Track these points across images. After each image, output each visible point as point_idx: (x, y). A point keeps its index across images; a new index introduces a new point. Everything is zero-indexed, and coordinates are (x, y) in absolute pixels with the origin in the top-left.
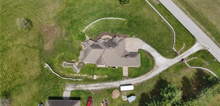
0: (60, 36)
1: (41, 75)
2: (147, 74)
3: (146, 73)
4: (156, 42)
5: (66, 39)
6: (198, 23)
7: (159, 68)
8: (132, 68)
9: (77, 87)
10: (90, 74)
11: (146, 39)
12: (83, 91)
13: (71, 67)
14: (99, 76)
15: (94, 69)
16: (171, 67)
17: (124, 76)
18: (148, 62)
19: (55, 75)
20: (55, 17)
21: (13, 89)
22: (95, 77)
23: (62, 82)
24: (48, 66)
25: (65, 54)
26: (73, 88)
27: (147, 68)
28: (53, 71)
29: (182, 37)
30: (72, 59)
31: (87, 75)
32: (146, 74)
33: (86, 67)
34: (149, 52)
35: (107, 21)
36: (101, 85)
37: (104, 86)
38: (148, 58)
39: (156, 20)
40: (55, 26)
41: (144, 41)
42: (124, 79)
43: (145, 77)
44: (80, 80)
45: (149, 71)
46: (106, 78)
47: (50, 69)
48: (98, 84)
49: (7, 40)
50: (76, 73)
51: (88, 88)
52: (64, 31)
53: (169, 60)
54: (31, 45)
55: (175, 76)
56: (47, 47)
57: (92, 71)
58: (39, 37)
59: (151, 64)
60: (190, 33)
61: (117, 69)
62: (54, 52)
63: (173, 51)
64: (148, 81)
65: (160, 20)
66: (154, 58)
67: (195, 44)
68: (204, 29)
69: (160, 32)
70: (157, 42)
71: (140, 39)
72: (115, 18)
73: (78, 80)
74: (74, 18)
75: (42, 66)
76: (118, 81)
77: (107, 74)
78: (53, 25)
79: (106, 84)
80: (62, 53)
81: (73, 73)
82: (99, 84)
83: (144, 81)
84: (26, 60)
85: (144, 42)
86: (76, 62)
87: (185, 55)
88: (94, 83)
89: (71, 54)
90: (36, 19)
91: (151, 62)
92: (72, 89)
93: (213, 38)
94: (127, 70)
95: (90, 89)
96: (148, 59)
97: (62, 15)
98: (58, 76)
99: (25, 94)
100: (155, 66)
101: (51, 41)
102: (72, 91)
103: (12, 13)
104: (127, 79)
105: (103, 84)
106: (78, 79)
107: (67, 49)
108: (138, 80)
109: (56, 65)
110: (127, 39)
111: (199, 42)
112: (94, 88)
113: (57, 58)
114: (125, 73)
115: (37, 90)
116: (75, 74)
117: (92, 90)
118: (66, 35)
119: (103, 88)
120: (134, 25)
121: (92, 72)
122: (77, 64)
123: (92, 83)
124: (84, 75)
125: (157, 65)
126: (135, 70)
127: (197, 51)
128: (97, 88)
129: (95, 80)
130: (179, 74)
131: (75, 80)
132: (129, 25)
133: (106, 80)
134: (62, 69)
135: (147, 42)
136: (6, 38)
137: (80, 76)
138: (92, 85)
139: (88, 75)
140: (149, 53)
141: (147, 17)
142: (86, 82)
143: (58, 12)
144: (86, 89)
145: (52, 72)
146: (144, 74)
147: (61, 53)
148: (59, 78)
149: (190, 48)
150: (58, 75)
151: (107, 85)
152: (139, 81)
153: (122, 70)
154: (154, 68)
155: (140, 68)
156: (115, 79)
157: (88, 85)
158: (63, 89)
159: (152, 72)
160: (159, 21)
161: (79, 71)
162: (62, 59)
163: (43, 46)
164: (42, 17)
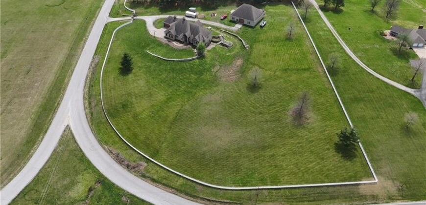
1: (255, 42)
9: (228, 28)
12: (225, 24)
13: (225, 41)
14: (206, 27)
20: (217, 86)
25: (226, 53)
26: (231, 28)
31: (216, 31)
49: (281, 78)
52: (215, 70)
58: (244, 71)
62: (235, 57)
66: (153, 22)
71: (150, 33)
74: (196, 77)
75: (251, 48)
84: (264, 56)
93: (94, 19)
98: (240, 37)
102: (233, 26)
103: (269, 106)
109: (238, 46)
111: (107, 22)
112: (215, 23)
129: (211, 27)
135: (147, 31)
136: (282, 80)
137: (221, 33)
140: (153, 25)
142: (219, 27)
143: (210, 91)
144: (221, 25)
158: (239, 29)
162: (230, 50)
163: (243, 63)
164: (232, 90)
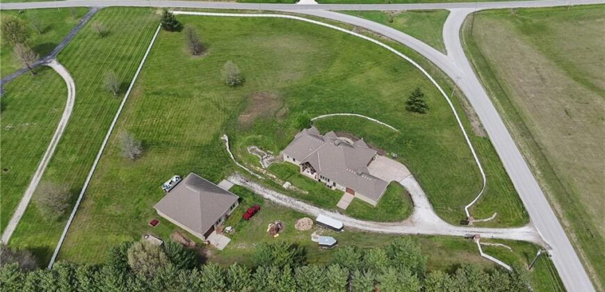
0: (273, 114)
1: (207, 146)
2: (384, 223)
3: (383, 221)
4: (435, 185)
5: (280, 121)
6: (552, 197)
7: (414, 226)
8: (362, 202)
9: (248, 183)
10: (281, 178)
11: (418, 172)
12: (253, 194)
13: (259, 157)
14: (293, 187)
15: (293, 173)
16: (442, 236)
17: (338, 207)
18: (398, 206)
19: (228, 154)
20: (284, 89)
21: (158, 144)
22: (286, 185)
23: (230, 167)
24: (226, 138)
25: (263, 138)
26: (241, 182)
27: (391, 215)
28: (229, 148)
29: (500, 202)
30: (269, 149)
31: (275, 177)
32: (381, 223)
33: (282, 166)
34: (411, 193)
35: (364, 120)
36: (288, 201)
37: (292, 202)
38: (403, 201)
39: (460, 155)
40: (276, 99)
41: (412, 173)
42: (335, 212)
43: (376, 226)
44: (260, 177)
45: (389, 221)
46: (304, 195)
47: (227, 144)
48: (284, 196)
49: (195, 88)
50: (261, 167)
51: (263, 194)
52: (284, 111)
53: (444, 224)
54: (222, 106)
55: (440, 254)
56: (244, 118)
57: (289, 174)
58: (242, 102)
59: (403, 213)
60: (523, 205)
61: (332, 191)
62: (249, 128)
63: (462, 215)
64: (377, 234)
65: (467, 159)
66: (414, 206)
67: (522, 226)
68: (559, 211)
69: (455, 174)
70: (437, 186)
71: (408, 168)
72: (381, 123)
73: (256, 177)
74: (312, 100)
76: (322, 209)
77: (310, 191)
78: (273, 95)
79: (296, 202)
80: (260, 136)
81: (256, 165)
82: (287, 197)
83: (369, 231)
84: (203, 119)
85: (412, 176)
86: (273, 155)
87: (488, 233)
88: (278, 192)
89: (272, 143)
90: (255, 79)
91: (405, 210)
92: (238, 183)
93: (573, 235)
94: (350, 200)
95: (266, 196)
96: (401, 203)
97: (296, 90)
98: (231, 158)
99: (168, 157)
100: (408, 220)
101: (255, 115)
102: (236, 185)
104: (341, 213)
105: (293, 200)
106: (257, 175)
107: (271, 134)
108: (361, 224)
109: (238, 145)
110: (383, 158)
111: (533, 226)
112: (273, 198)
113: (247, 138)
114: (344, 203)
115: (187, 160)
116: (259, 168)
117: (268, 199)
118: (285, 116)
119: (289, 205)
120: (409, 145)
121: (287, 176)
122: (272, 158)
123: (275, 190)
124: (271, 175)
125: (413, 220)
126: (365, 207)
127: (519, 239)
128: (278, 201)
129: (284, 188)
130: (451, 255)
131: (252, 173)
132: (399, 141)
133: (302, 198)
134: (244, 153)
135: (417, 178)
136: (196, 84)
137: (264, 173)
138: (274, 193)
139: (277, 177)
140: (410, 195)
141: (444, 144)
142: (267, 185)
143: (293, 84)
144: (260, 193)
145: (226, 149)
146: (377, 221)
147: (259, 134)
148: (230, 160)
149: (505, 227)
150: (232, 156)
151: (299, 206)
152: (360, 227)
153: (340, 197)
154: (404, 221)
155: (376, 209)
156: (319, 204)
157: (267, 190)
158: (226, 177)
159: (394, 226)
160: (464, 159)
161: (267, 166)
162: (256, 142)
163: (239, 114)
164: (264, 81)
